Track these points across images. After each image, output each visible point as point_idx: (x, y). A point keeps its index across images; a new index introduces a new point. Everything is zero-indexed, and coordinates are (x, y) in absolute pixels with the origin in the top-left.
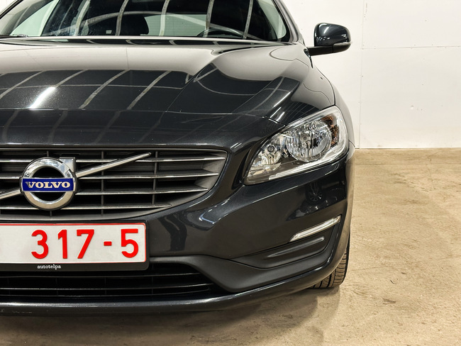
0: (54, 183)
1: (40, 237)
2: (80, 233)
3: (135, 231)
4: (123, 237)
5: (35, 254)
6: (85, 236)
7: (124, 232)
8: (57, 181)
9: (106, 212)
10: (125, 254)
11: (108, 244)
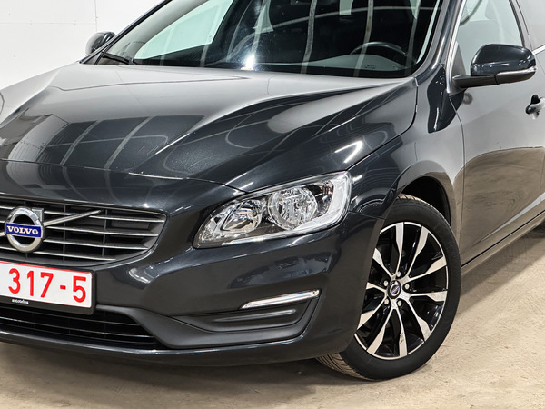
0: (26, 230)
1: (15, 275)
2: (43, 275)
3: (84, 279)
4: (75, 283)
5: (10, 288)
6: (47, 278)
7: (76, 279)
8: (29, 227)
9: (67, 259)
10: (75, 298)
11: (63, 287)
